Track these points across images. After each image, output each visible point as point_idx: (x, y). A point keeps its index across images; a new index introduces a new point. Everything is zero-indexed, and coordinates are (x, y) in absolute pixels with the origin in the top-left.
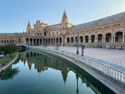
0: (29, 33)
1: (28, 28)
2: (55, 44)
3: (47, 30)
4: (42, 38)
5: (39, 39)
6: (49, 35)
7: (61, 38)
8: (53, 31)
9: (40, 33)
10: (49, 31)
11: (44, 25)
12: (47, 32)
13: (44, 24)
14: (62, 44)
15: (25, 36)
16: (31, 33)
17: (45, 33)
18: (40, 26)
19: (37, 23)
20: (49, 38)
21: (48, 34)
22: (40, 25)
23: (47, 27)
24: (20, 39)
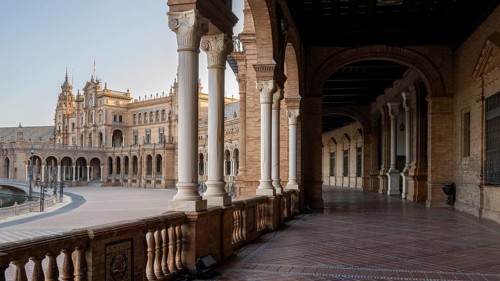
0: (66, 129)
1: (59, 107)
2: (153, 182)
3: (128, 119)
4: (104, 153)
5: (88, 159)
6: (133, 142)
7: (159, 158)
8: (147, 127)
9: (97, 135)
10: (135, 123)
11: (111, 102)
12: (127, 127)
13: (111, 97)
14: (163, 182)
15: (25, 150)
16: (70, 131)
17: (118, 135)
18: (96, 106)
19: (86, 89)
20: (127, 154)
21: (132, 137)
22: (96, 101)
23: (128, 107)
24: (8, 160)
